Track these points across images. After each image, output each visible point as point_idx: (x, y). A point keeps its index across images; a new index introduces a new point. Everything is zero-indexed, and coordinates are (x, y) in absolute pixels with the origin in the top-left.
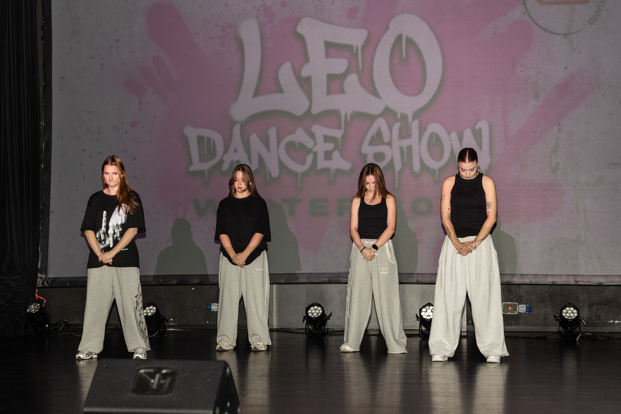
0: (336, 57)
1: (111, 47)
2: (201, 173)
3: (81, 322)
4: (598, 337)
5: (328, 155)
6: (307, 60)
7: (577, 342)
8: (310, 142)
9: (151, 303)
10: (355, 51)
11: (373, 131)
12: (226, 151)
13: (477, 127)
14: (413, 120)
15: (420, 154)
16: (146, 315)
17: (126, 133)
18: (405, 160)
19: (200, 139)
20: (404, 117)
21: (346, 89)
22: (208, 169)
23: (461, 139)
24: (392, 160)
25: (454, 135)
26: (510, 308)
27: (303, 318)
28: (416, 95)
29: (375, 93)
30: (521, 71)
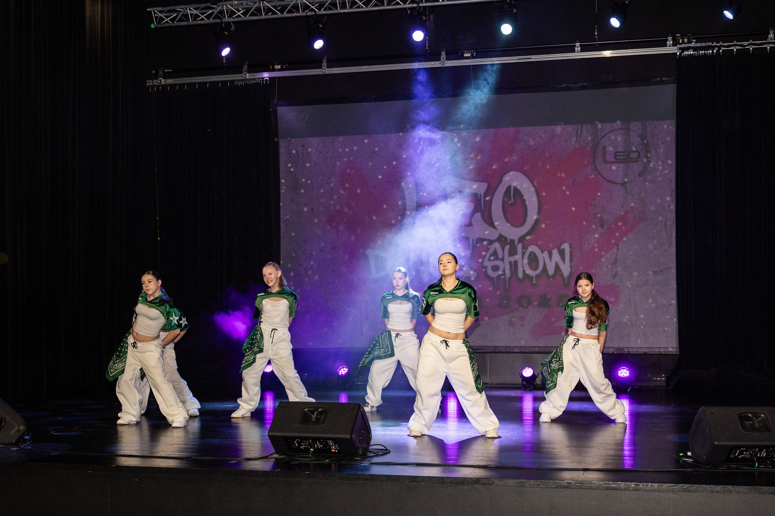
2: (377, 279)
10: (479, 197)
11: (491, 250)
13: (562, 247)
14: (518, 243)
15: (523, 267)
17: (328, 253)
18: (513, 270)
19: (376, 256)
20: (512, 241)
21: (473, 222)
22: (381, 277)
23: (550, 256)
24: (504, 271)
25: (546, 254)
28: (520, 226)
29: (492, 225)
30: (592, 209)
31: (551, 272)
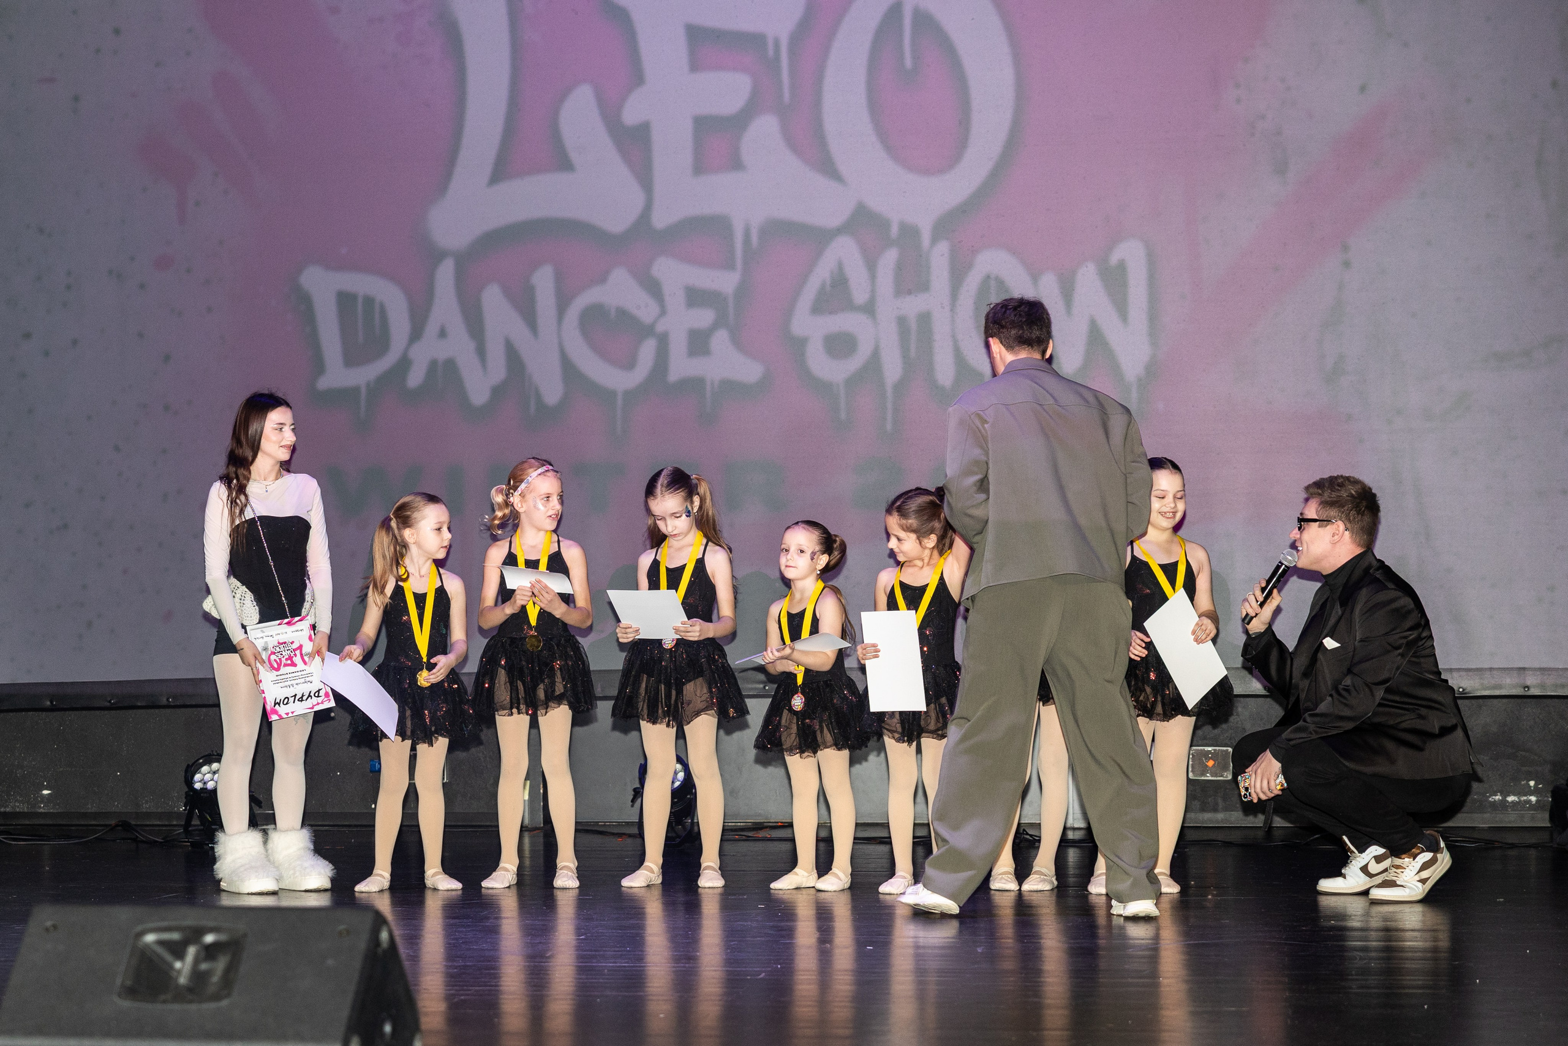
0: (717, 68)
1: (98, 51)
2: (347, 395)
3: (28, 808)
4: (1456, 841)
5: (699, 343)
6: (638, 78)
8: (647, 306)
9: (214, 755)
10: (771, 52)
11: (822, 273)
12: (416, 334)
13: (1114, 259)
14: (935, 240)
15: (953, 336)
16: (202, 786)
17: (142, 286)
18: (913, 352)
19: (345, 301)
20: (910, 232)
21: (746, 154)
22: (368, 385)
23: (1067, 291)
24: (876, 355)
25: (1049, 282)
26: (1212, 763)
27: (633, 793)
28: (941, 171)
29: (827, 167)
30: (1238, 101)
31: (1071, 357)
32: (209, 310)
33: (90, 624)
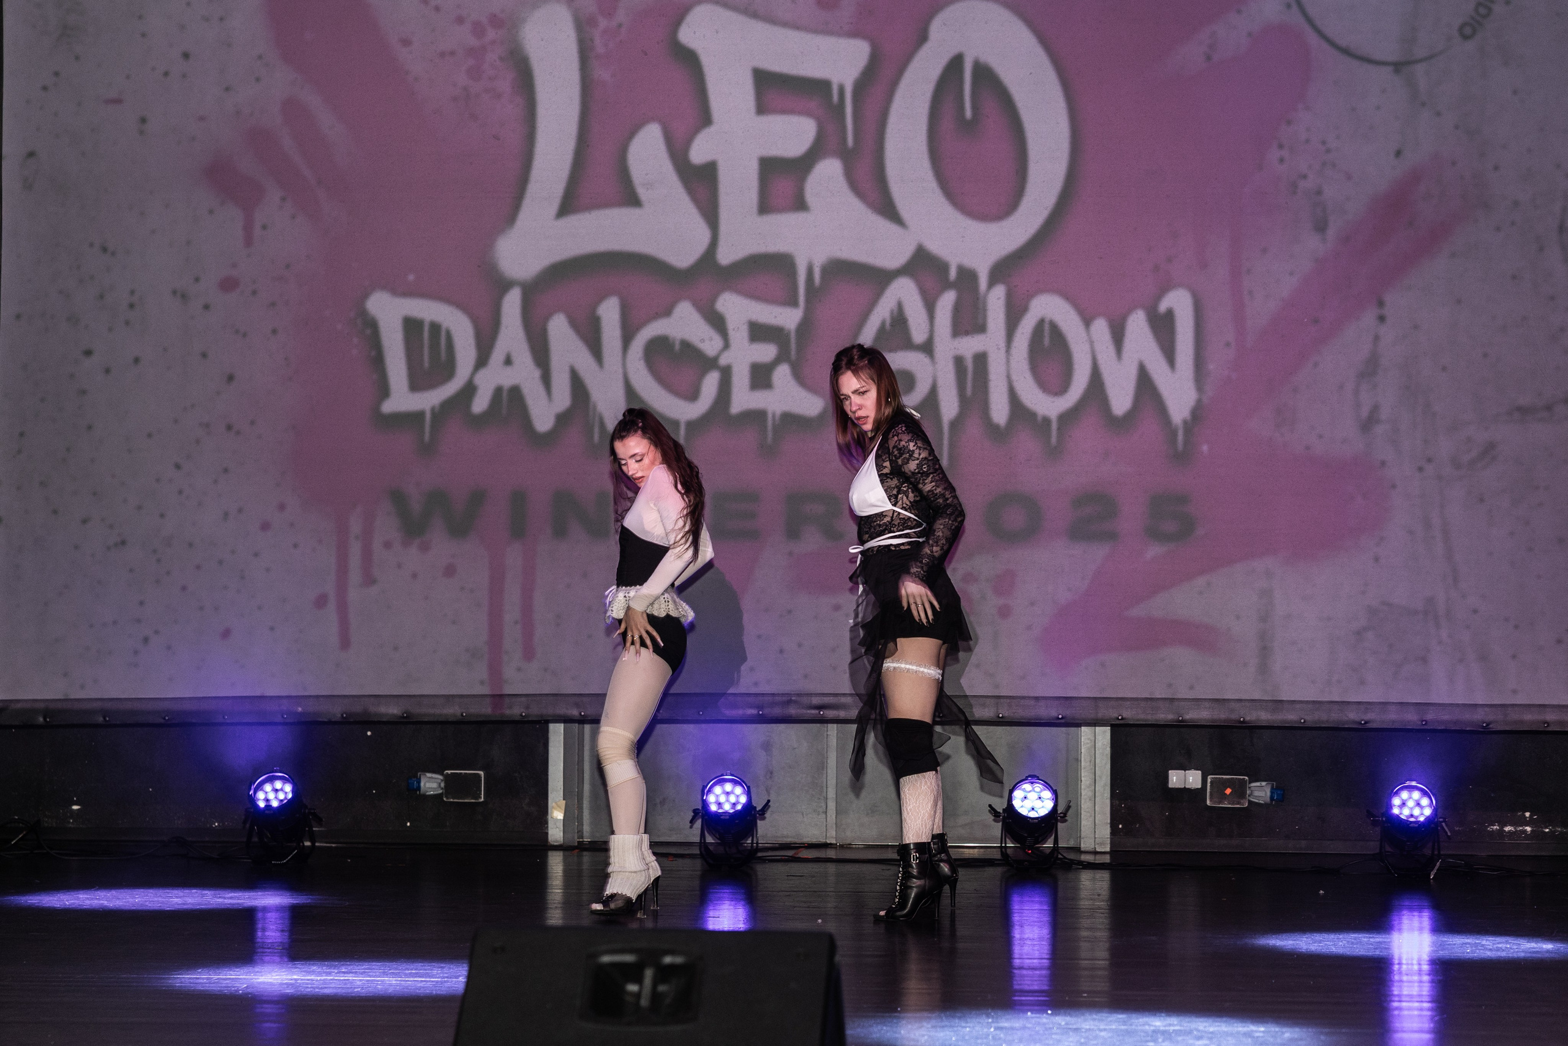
0: (784, 111)
1: (166, 74)
2: (411, 419)
4: (1478, 869)
5: (761, 376)
6: (705, 119)
7: (1432, 881)
8: (711, 339)
10: (835, 99)
11: (882, 312)
12: (482, 361)
13: (1163, 307)
15: (1009, 377)
17: (206, 307)
18: (969, 391)
19: (412, 326)
20: (967, 276)
21: (810, 198)
22: (433, 409)
23: (1118, 336)
24: (933, 392)
25: (1101, 327)
26: (1228, 791)
27: (693, 814)
28: (999, 217)
29: (887, 209)
30: (1282, 160)
31: (1121, 400)
32: (274, 331)
33: (146, 640)
